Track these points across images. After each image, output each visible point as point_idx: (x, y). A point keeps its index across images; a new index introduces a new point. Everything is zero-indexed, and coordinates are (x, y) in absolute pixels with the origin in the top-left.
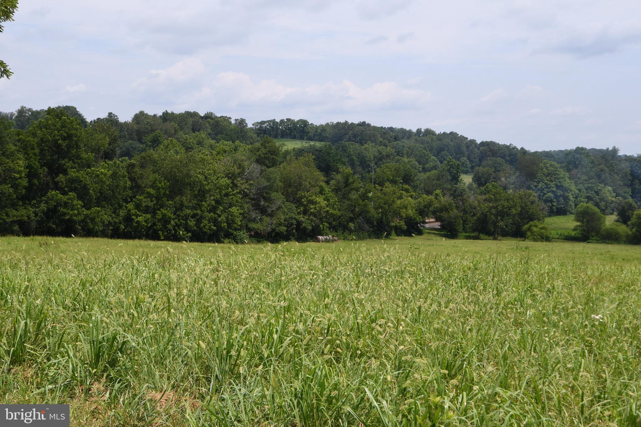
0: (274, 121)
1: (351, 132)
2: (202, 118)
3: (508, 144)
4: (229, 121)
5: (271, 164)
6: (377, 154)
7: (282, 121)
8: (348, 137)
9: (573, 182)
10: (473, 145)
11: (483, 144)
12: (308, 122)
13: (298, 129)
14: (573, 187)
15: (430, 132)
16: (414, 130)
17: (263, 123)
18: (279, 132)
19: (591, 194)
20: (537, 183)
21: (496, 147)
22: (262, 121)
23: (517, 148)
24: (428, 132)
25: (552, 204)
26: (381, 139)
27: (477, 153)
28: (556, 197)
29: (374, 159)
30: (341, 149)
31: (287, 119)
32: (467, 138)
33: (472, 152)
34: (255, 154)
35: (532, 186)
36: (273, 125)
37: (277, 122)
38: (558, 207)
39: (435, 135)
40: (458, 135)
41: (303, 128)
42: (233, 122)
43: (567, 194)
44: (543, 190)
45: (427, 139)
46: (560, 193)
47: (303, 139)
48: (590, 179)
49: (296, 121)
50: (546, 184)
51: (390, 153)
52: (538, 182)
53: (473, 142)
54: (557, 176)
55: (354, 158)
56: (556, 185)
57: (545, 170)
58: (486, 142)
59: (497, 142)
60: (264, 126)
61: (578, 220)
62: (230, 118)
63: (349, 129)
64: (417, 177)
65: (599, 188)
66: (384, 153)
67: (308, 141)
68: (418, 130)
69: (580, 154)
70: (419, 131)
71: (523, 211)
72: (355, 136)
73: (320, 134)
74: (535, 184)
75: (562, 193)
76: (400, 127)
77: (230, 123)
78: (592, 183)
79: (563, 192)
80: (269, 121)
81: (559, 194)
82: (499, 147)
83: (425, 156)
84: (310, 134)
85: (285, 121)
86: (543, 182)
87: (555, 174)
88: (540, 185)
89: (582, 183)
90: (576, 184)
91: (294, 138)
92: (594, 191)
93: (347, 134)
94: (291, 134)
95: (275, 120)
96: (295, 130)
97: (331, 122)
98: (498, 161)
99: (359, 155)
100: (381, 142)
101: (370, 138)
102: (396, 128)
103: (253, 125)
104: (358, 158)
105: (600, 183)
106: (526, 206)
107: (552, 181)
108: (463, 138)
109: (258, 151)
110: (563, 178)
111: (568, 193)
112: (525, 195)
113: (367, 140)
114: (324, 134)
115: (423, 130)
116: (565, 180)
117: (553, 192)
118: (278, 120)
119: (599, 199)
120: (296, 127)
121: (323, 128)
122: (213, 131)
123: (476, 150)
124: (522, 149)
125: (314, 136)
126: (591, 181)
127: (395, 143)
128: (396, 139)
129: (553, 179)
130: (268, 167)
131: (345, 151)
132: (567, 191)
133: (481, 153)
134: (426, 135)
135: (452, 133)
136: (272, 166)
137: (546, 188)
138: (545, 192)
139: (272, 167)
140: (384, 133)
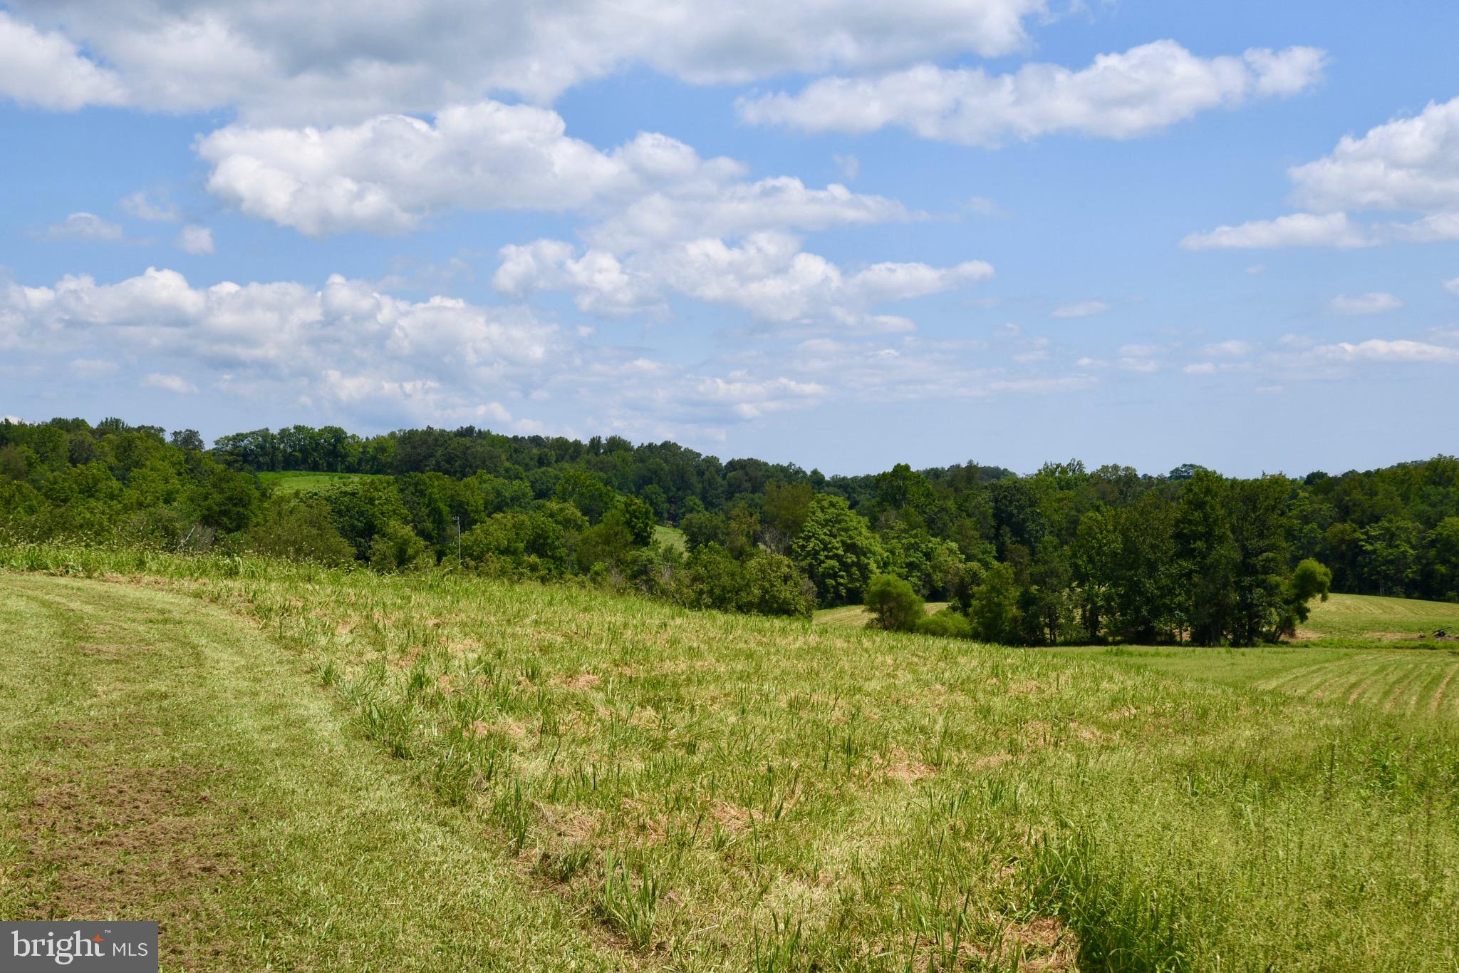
0: (265, 433)
1: (440, 452)
2: (93, 432)
3: (785, 464)
4: (157, 436)
5: (234, 524)
6: (491, 497)
7: (284, 432)
8: (434, 462)
9: (877, 536)
10: (712, 469)
11: (733, 465)
12: (343, 432)
13: (322, 448)
14: (878, 548)
15: (619, 444)
16: (586, 441)
17: (239, 437)
18: (280, 456)
19: (915, 557)
20: (804, 539)
21: (761, 470)
22: (238, 435)
23: (804, 472)
24: (616, 445)
25: (836, 581)
26: (507, 464)
27: (722, 486)
28: (845, 566)
29: (486, 508)
30: (412, 489)
31: (295, 428)
32: (699, 455)
33: (710, 484)
34: (199, 506)
35: (795, 546)
36: (265, 441)
37: (273, 437)
38: (850, 586)
39: (631, 449)
40: (680, 448)
41: (335, 446)
42: (168, 438)
43: (866, 561)
44: (817, 553)
45: (614, 458)
46: (851, 558)
47: (335, 471)
48: (912, 527)
49: (317, 430)
50: (822, 541)
51: (520, 494)
52: (808, 539)
53: (712, 461)
54: (843, 525)
55: (442, 506)
56: (843, 543)
57: (819, 513)
58: (740, 461)
59: (762, 459)
60: (242, 444)
61: (872, 610)
62: (162, 430)
63: (436, 445)
64: (563, 541)
65: (930, 545)
66: (507, 495)
67: (347, 475)
68: (593, 440)
69: (904, 478)
70: (595, 443)
71: (767, 597)
72: (450, 459)
73: (374, 458)
74: (801, 542)
75: (855, 560)
76: (556, 436)
77: (162, 441)
78: (916, 536)
79: (858, 557)
80: (254, 433)
81: (849, 560)
82: (767, 470)
83: (600, 495)
84: (350, 459)
85: (292, 431)
86: (817, 539)
87: (839, 522)
88: (812, 545)
89: (898, 537)
90: (885, 539)
91: (315, 468)
92: (922, 552)
93: (431, 455)
94: (305, 461)
95: (267, 430)
96: (314, 450)
97: (400, 431)
98: (757, 500)
99: (452, 500)
100: (507, 470)
101: (484, 462)
102: (548, 438)
103: (217, 443)
104: (450, 506)
105: (934, 536)
106: (772, 586)
107: (835, 537)
108: (691, 455)
109: (206, 498)
110: (856, 529)
111: (869, 558)
112: (770, 564)
113: (477, 467)
114: (382, 458)
115: (604, 441)
116: (861, 533)
117: (836, 557)
118: (275, 431)
119: (932, 567)
120: (317, 444)
121: (380, 445)
122: (120, 461)
123: (719, 479)
124: (815, 472)
125: (360, 463)
126: (915, 532)
127: (539, 471)
128: (542, 462)
129: (835, 530)
130: (229, 531)
131: (422, 493)
132: (865, 555)
133: (730, 486)
134: (611, 452)
135: (666, 445)
136: (238, 528)
137: (824, 550)
138: (822, 558)
139: (237, 530)
140: (516, 451)
